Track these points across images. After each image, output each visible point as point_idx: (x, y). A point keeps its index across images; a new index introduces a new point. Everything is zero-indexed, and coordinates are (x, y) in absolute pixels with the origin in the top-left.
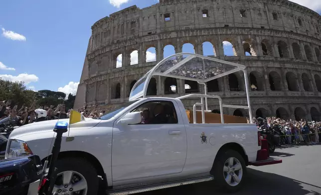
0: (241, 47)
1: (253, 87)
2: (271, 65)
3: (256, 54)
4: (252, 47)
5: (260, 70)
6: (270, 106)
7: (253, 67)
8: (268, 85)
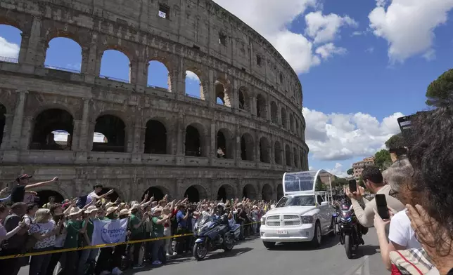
0: (213, 88)
1: (220, 152)
2: (246, 123)
3: (231, 104)
4: (227, 92)
5: (231, 129)
6: (237, 181)
7: (224, 122)
8: (239, 151)
